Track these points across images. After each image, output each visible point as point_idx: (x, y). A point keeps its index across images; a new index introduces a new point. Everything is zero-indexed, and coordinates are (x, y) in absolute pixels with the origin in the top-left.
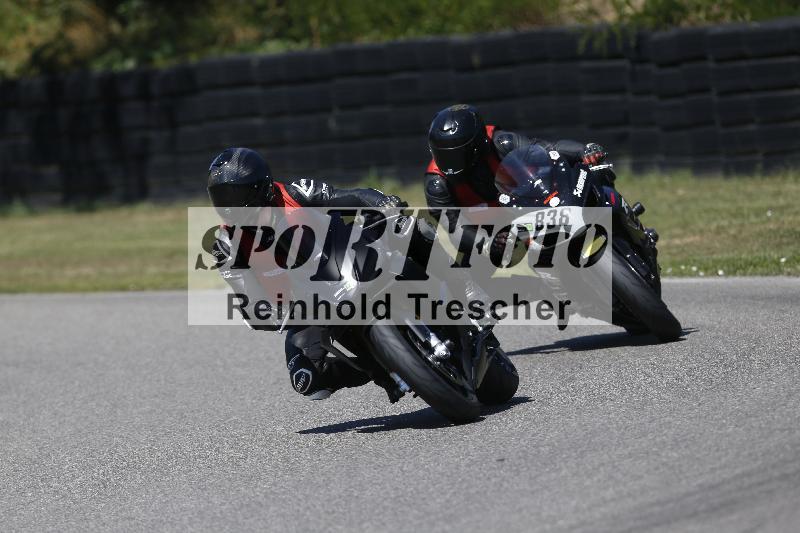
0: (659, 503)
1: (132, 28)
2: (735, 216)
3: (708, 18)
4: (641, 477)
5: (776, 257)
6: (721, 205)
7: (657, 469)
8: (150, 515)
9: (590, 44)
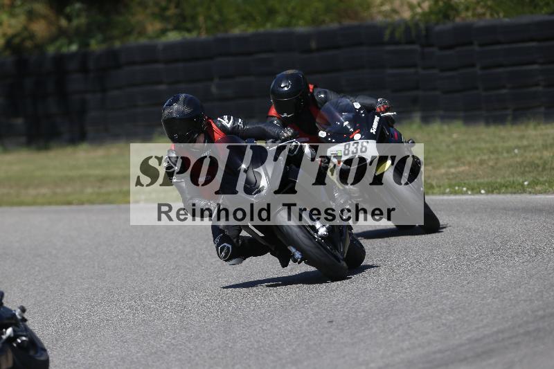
0: (440, 351)
1: (75, 22)
2: (492, 152)
3: (474, 15)
4: (427, 333)
5: (521, 181)
6: (483, 145)
7: (439, 327)
8: (88, 360)
9: (392, 33)
